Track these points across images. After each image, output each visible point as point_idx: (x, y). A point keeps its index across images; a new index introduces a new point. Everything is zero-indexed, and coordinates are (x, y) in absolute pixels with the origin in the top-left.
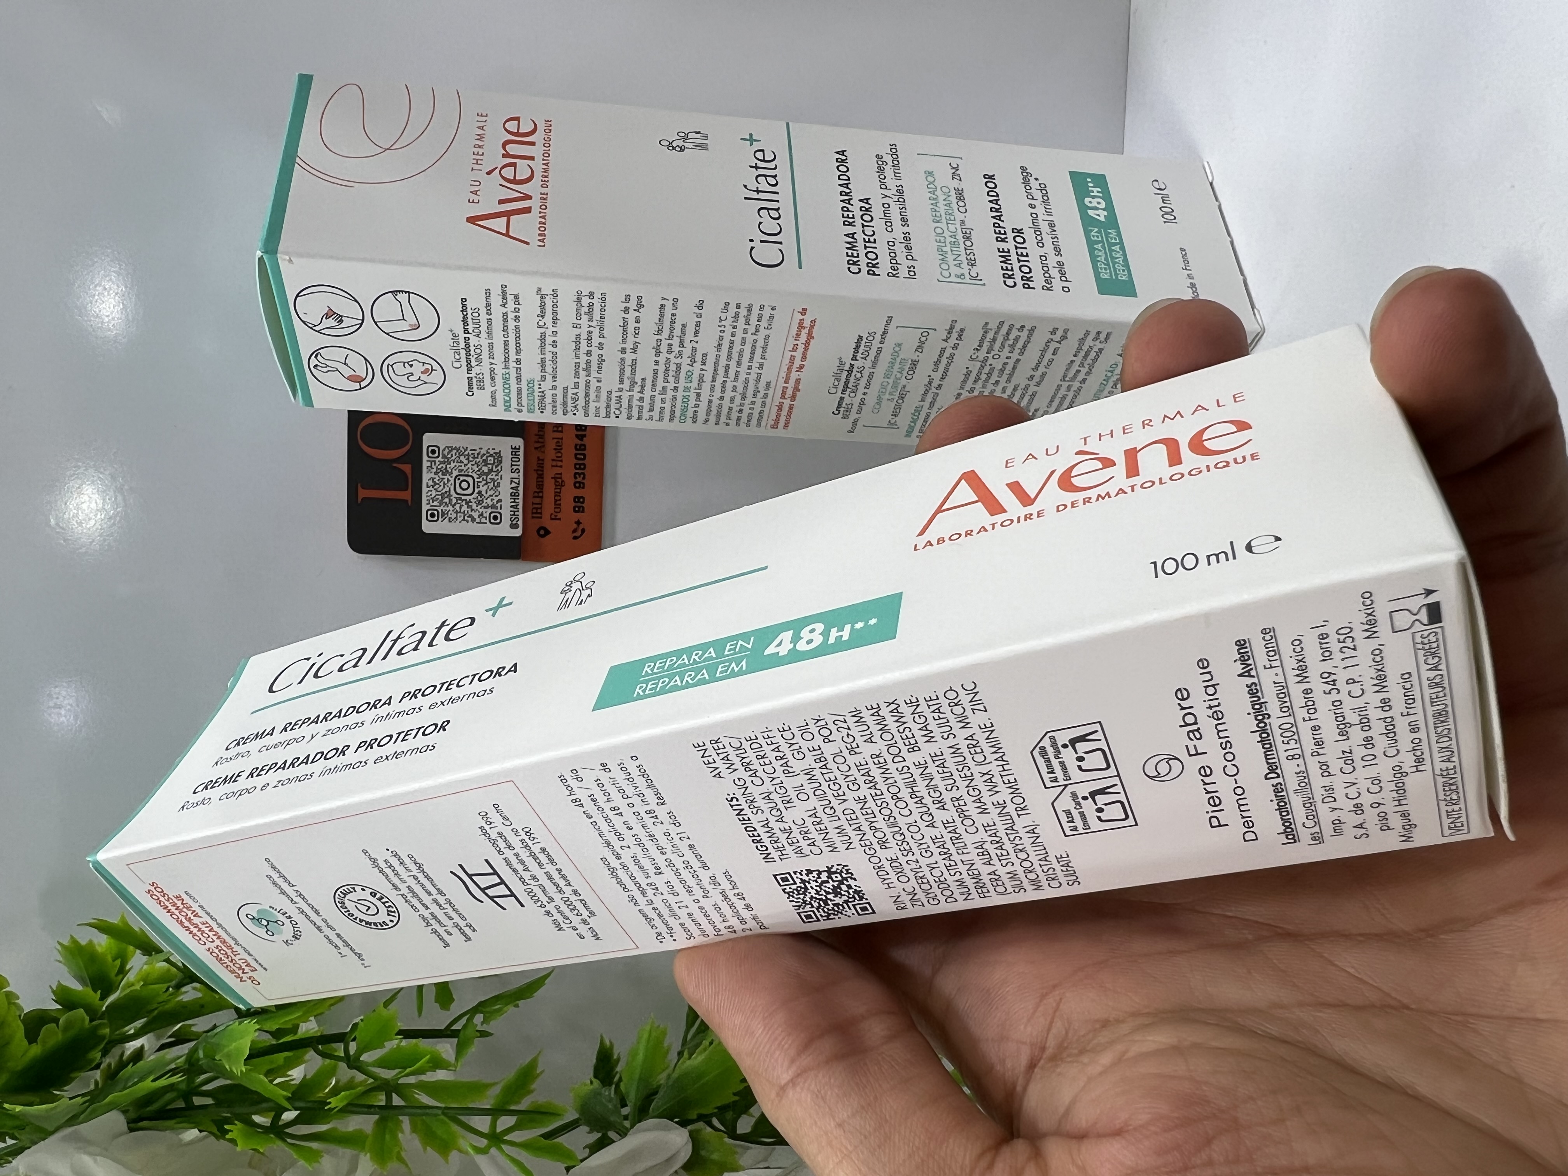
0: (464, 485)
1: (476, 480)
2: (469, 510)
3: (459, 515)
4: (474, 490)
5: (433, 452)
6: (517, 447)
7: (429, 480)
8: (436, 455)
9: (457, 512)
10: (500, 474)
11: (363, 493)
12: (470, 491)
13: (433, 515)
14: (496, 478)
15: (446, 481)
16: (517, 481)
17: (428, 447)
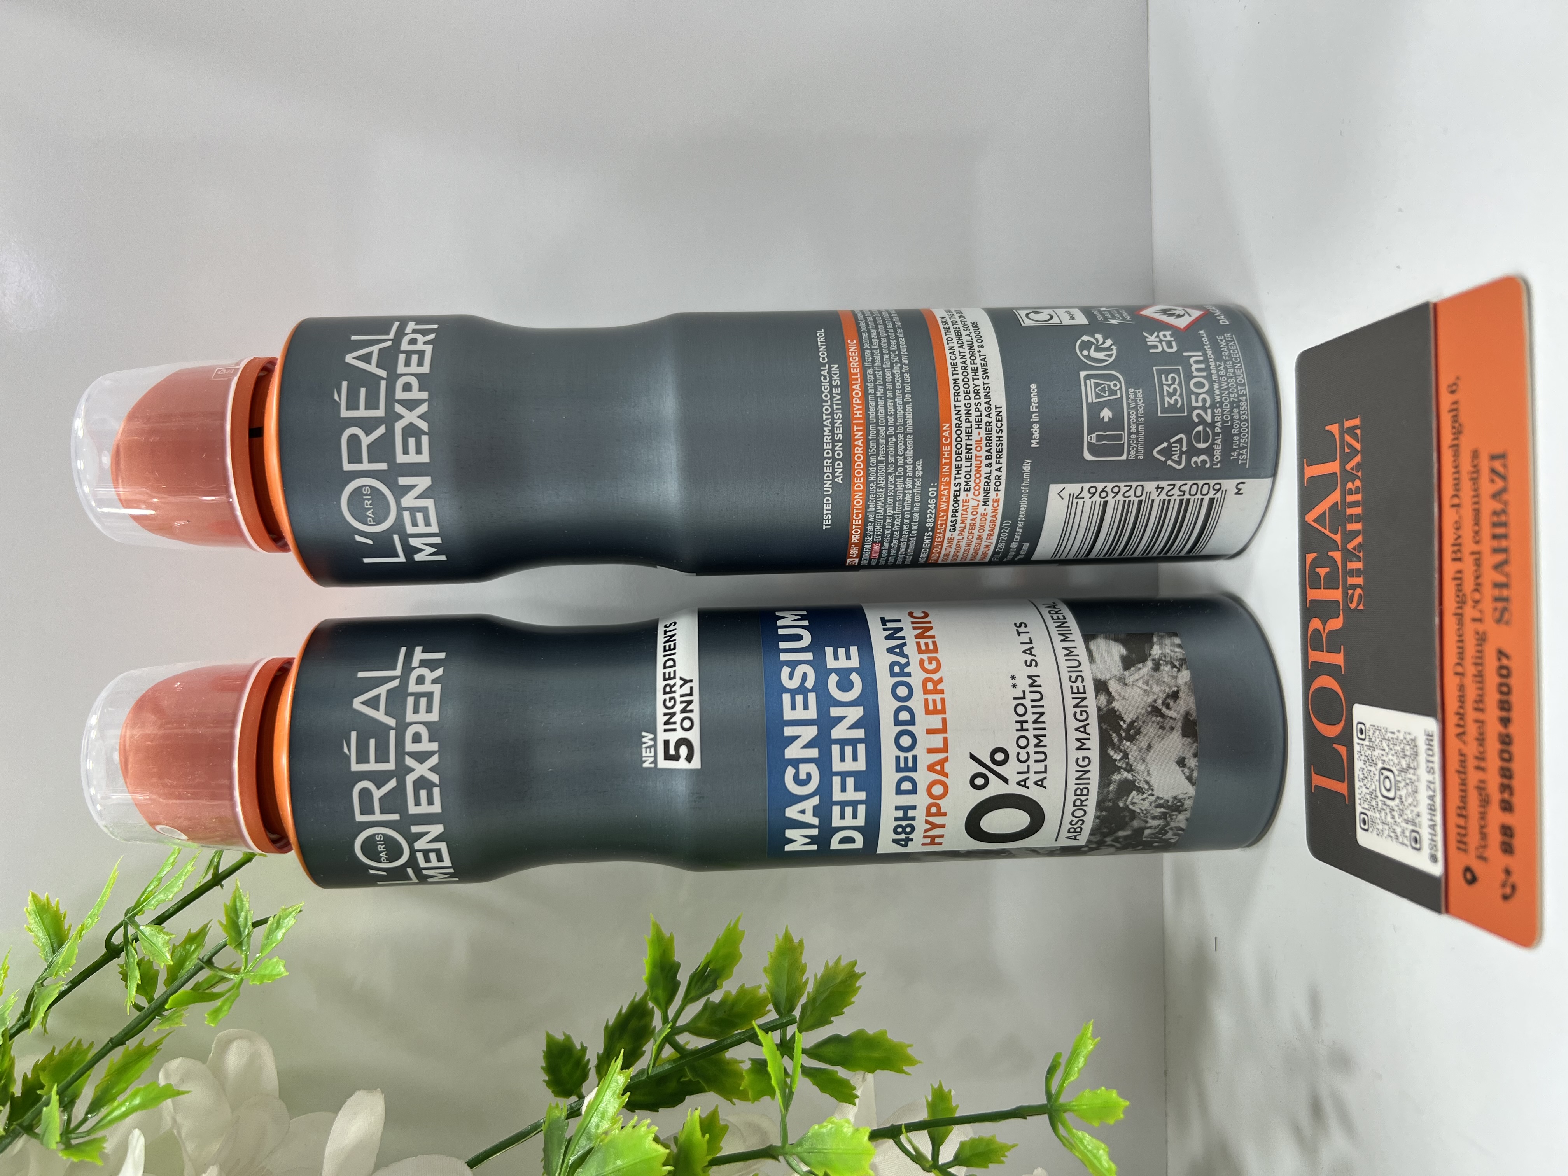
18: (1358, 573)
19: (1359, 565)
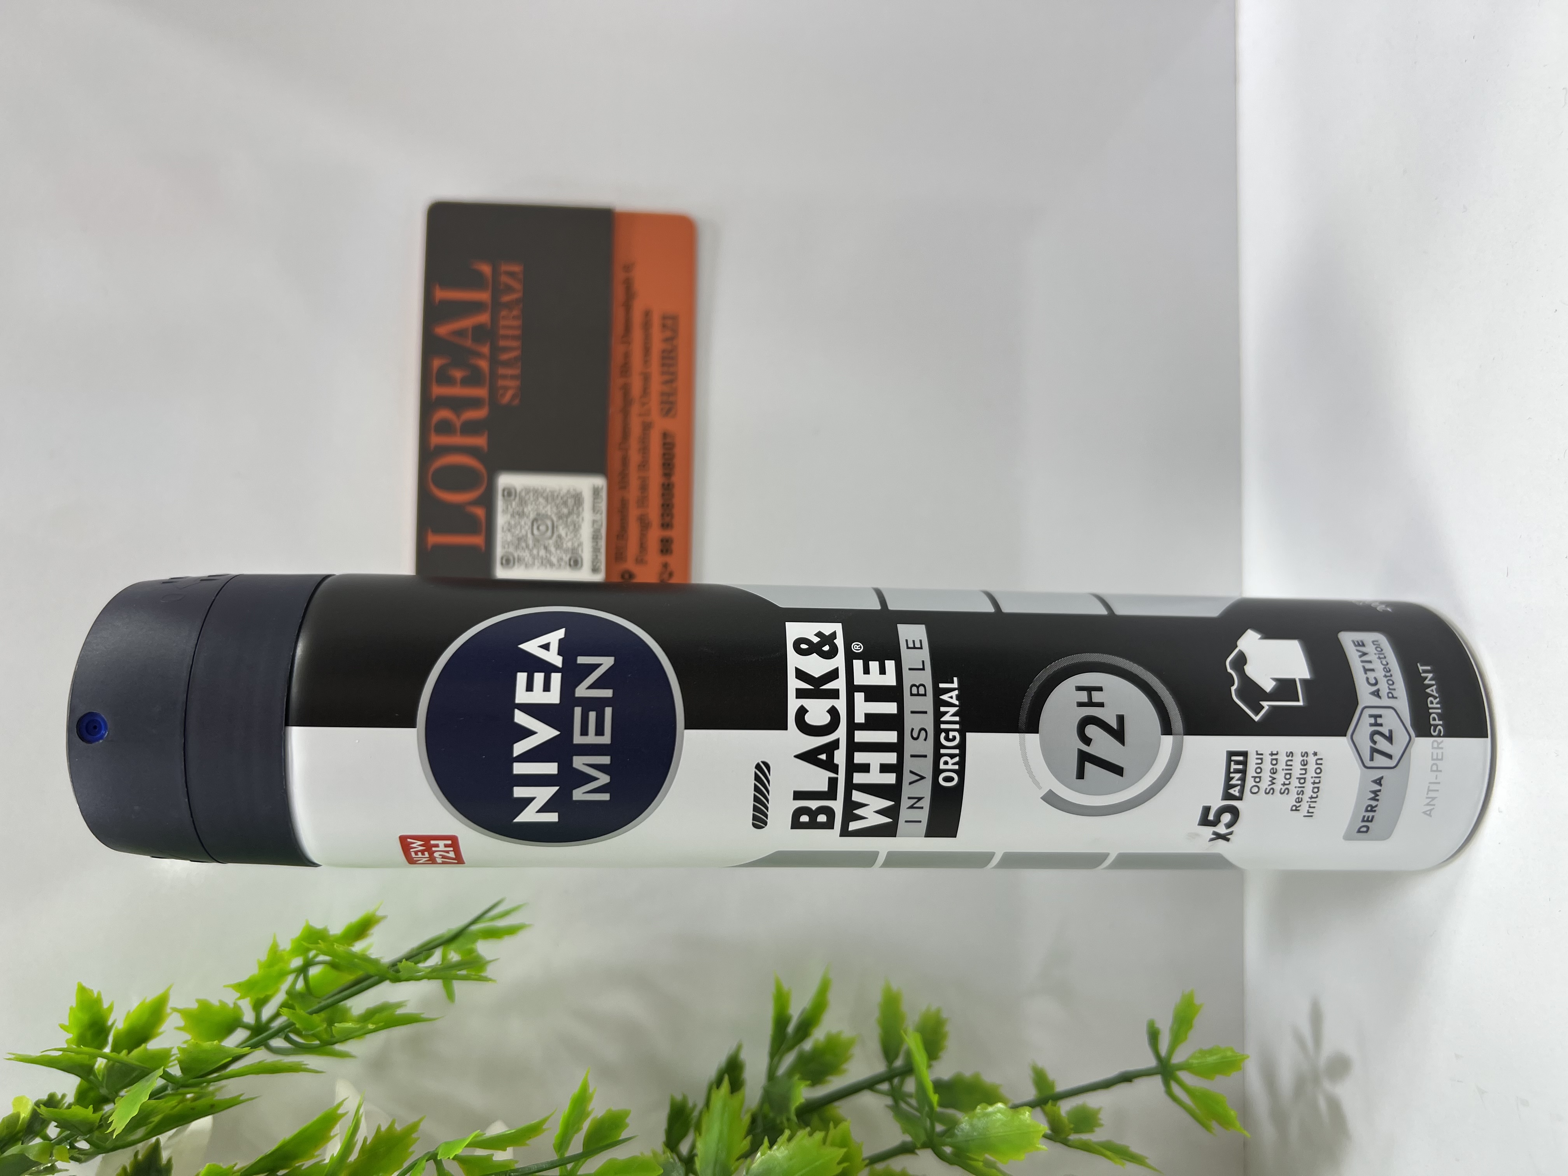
0: (542, 528)
1: (555, 524)
2: (548, 555)
3: (536, 561)
4: (553, 532)
5: (509, 494)
6: (600, 487)
7: (505, 523)
8: (513, 497)
9: (534, 558)
10: (581, 517)
11: (433, 539)
12: (549, 533)
13: (508, 561)
14: (577, 520)
15: (523, 523)
16: (600, 523)
17: (504, 490)
18: (513, 377)
19: (516, 371)
